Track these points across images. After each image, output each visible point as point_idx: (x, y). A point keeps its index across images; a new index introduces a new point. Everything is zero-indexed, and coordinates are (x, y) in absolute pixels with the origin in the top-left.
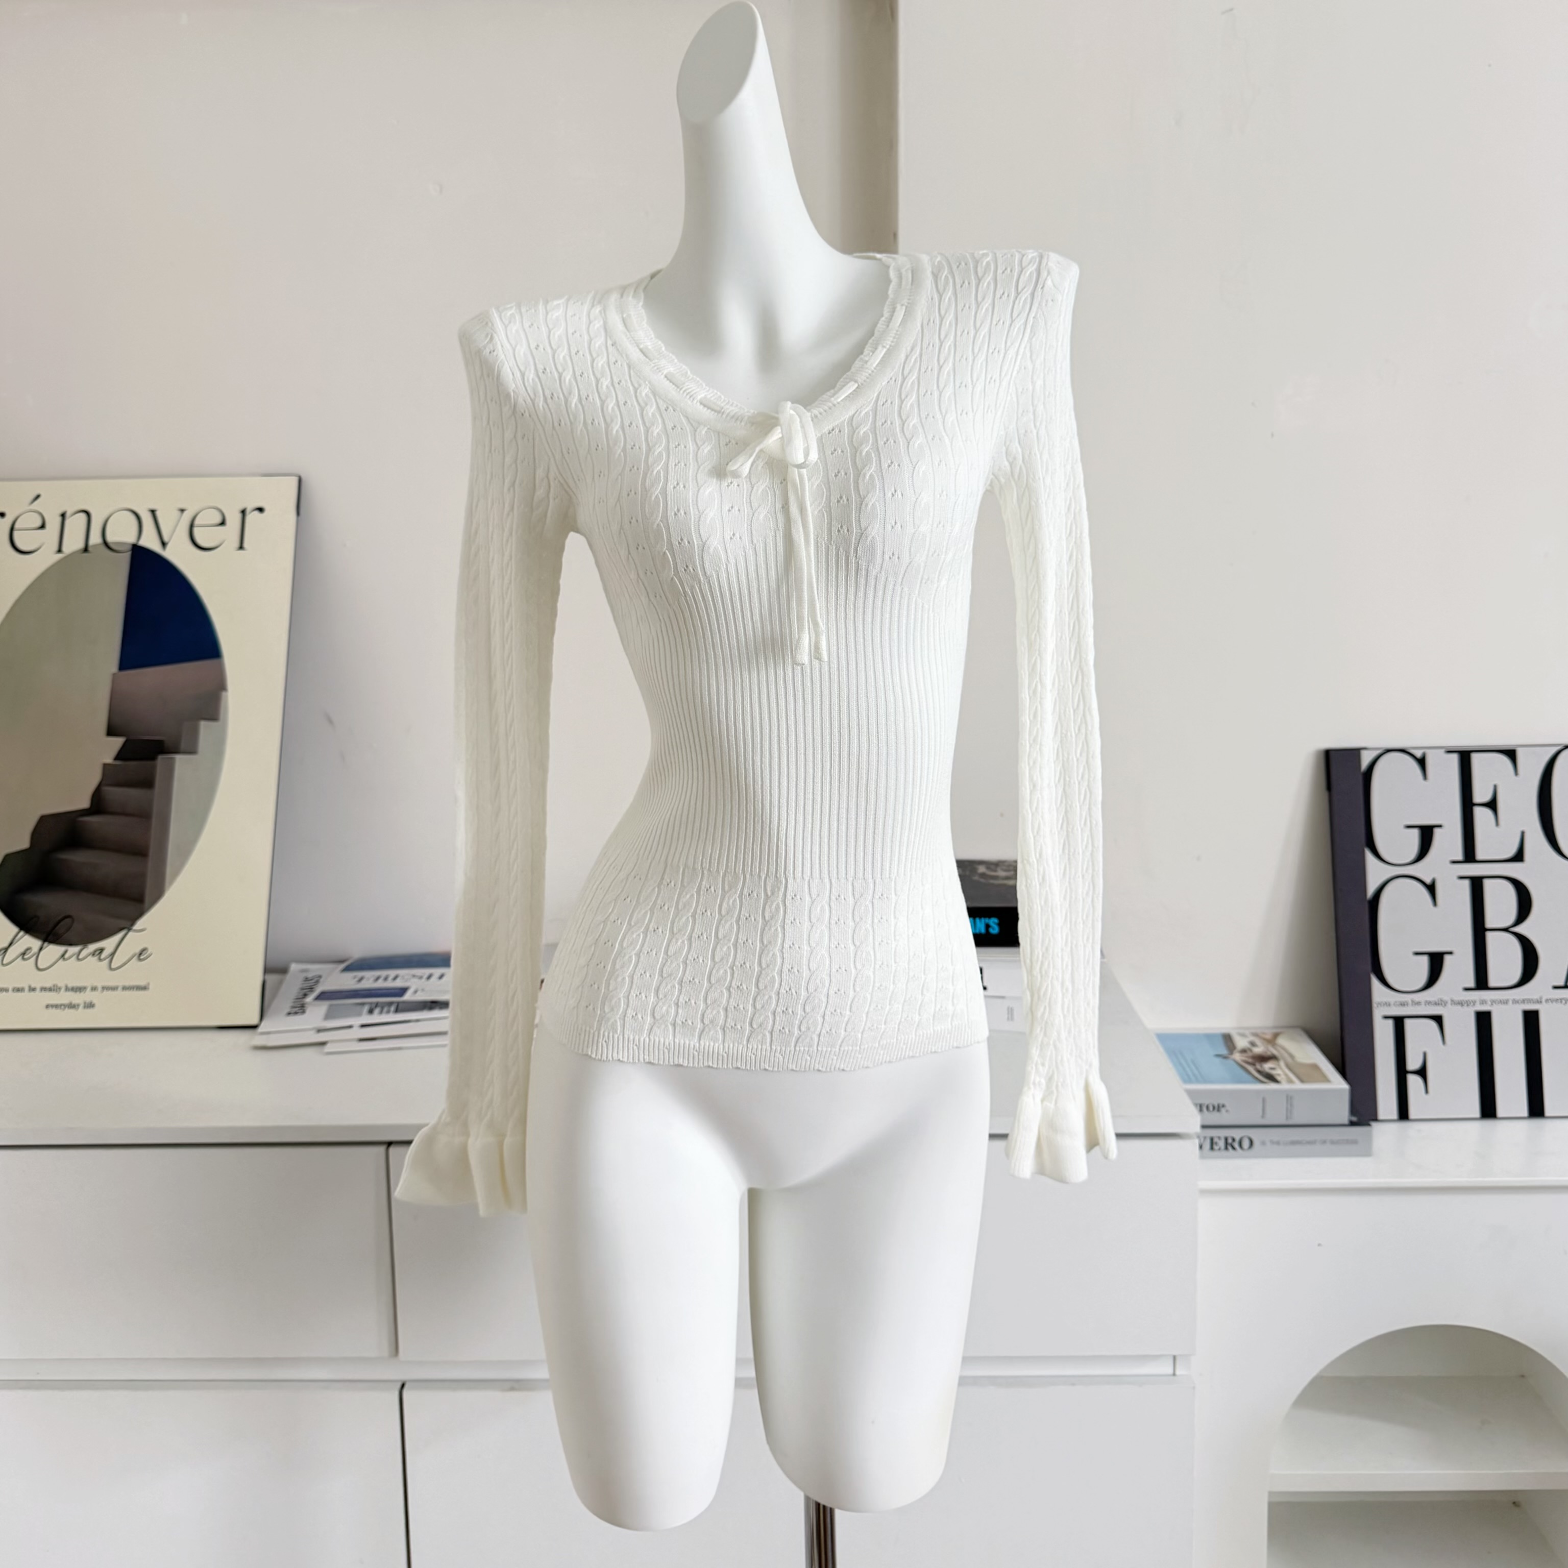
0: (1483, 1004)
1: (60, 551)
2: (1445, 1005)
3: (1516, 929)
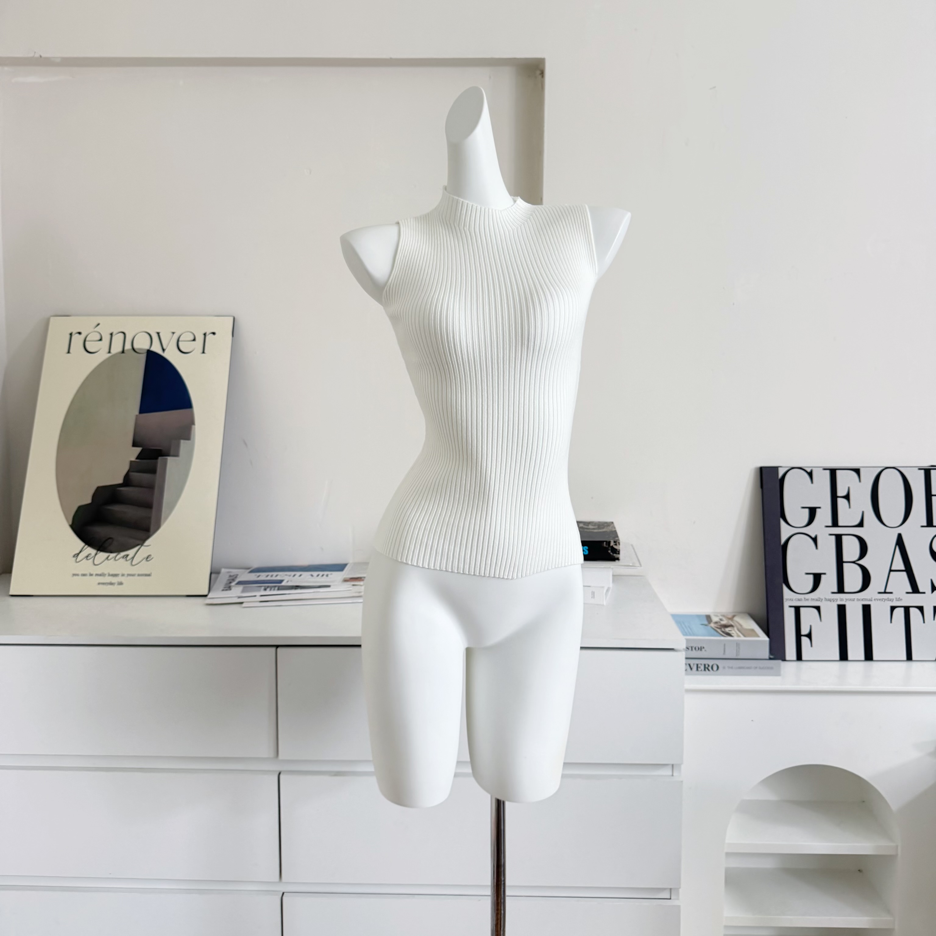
0: (841, 601)
1: (110, 352)
2: (822, 601)
3: (860, 562)
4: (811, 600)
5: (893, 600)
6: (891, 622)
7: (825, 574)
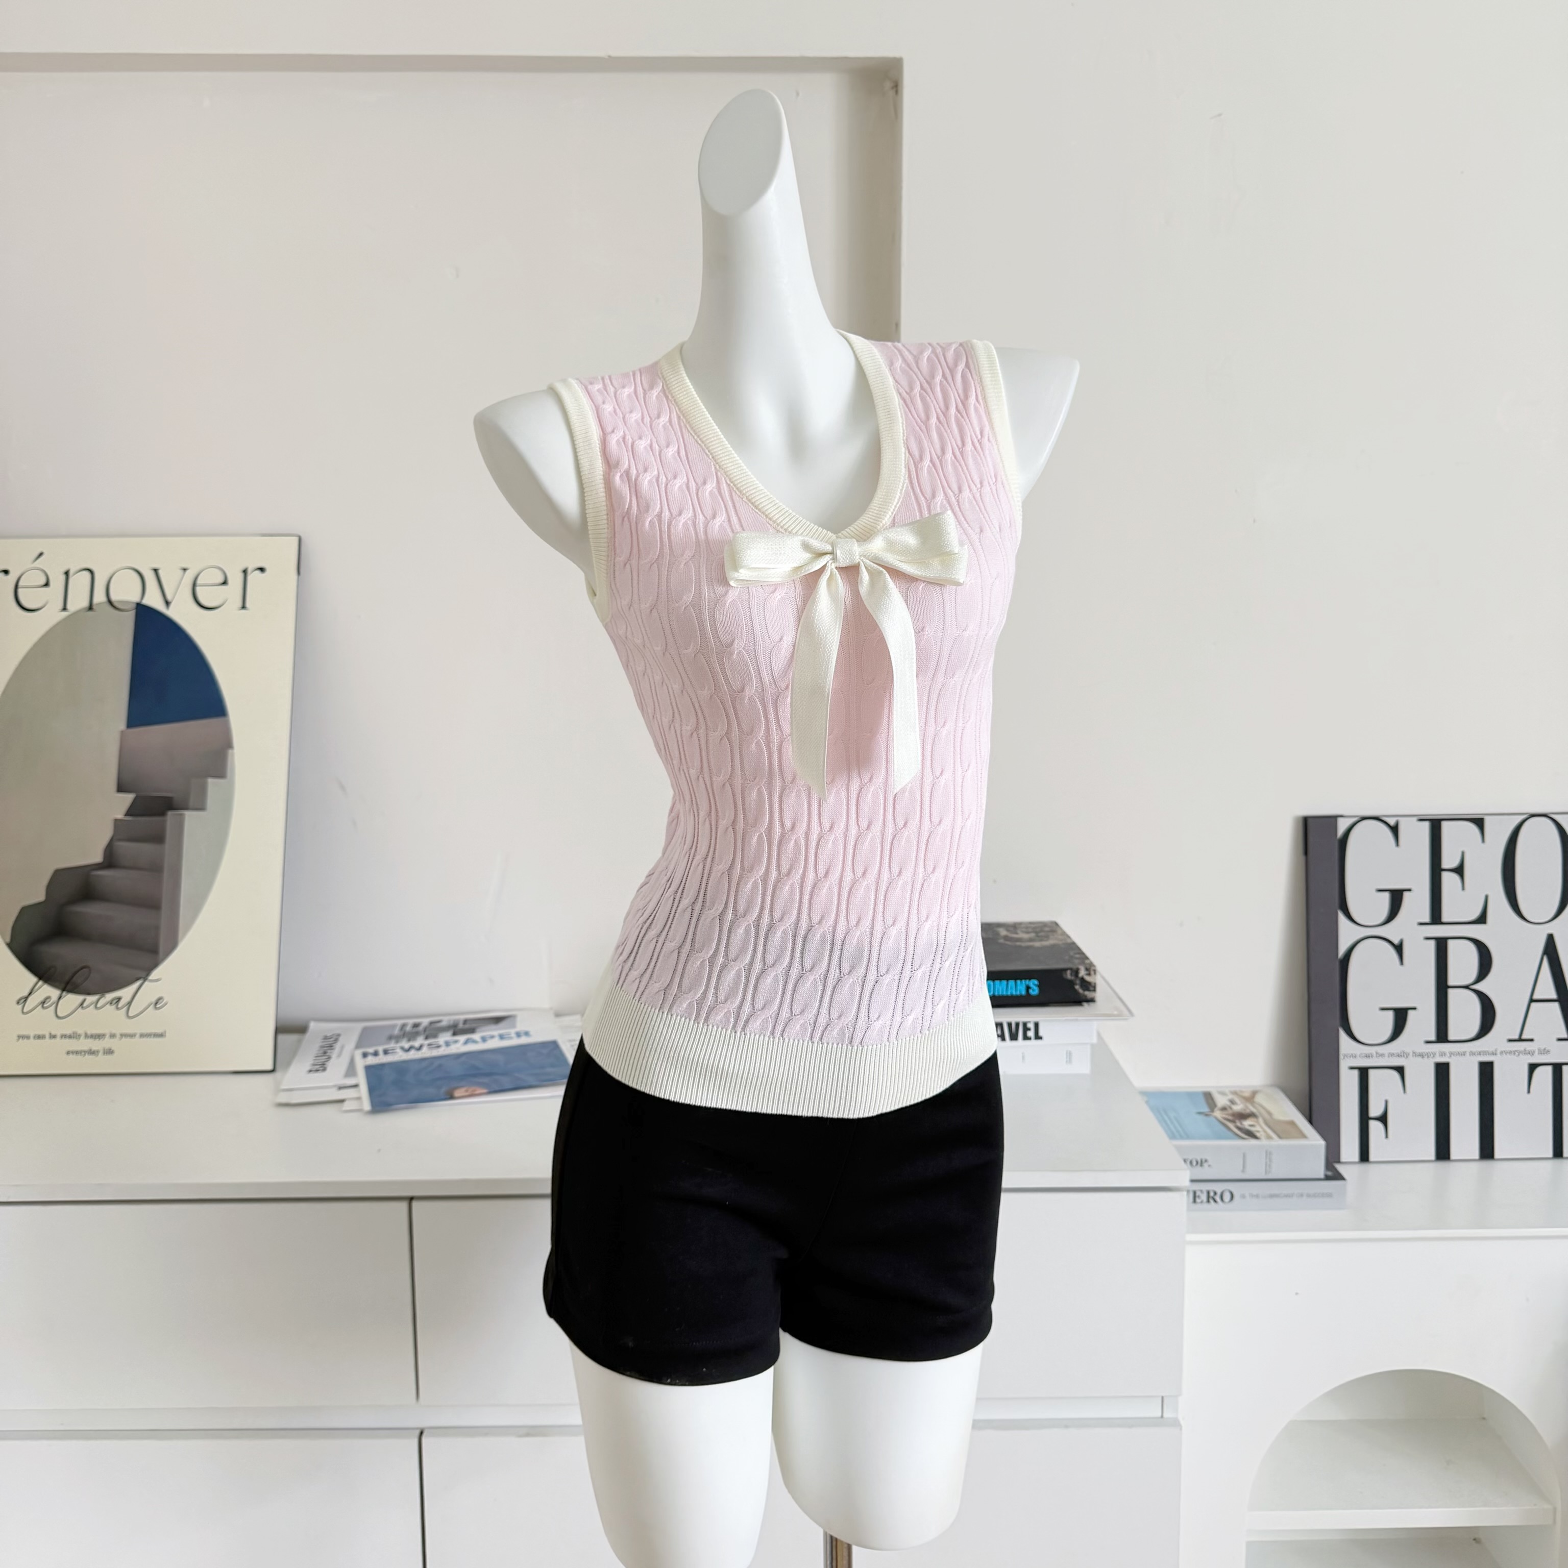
0: (1442, 1055)
1: (65, 609)
2: (1407, 1057)
3: (1476, 987)
4: (1389, 1057)
5: (1534, 1052)
6: (1529, 1092)
7: (1414, 1009)
